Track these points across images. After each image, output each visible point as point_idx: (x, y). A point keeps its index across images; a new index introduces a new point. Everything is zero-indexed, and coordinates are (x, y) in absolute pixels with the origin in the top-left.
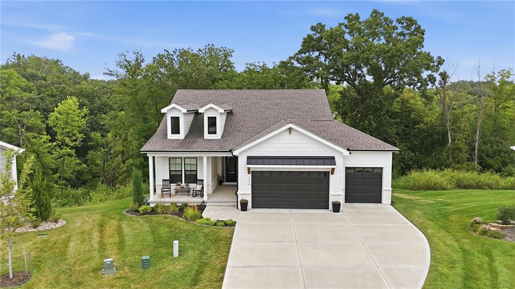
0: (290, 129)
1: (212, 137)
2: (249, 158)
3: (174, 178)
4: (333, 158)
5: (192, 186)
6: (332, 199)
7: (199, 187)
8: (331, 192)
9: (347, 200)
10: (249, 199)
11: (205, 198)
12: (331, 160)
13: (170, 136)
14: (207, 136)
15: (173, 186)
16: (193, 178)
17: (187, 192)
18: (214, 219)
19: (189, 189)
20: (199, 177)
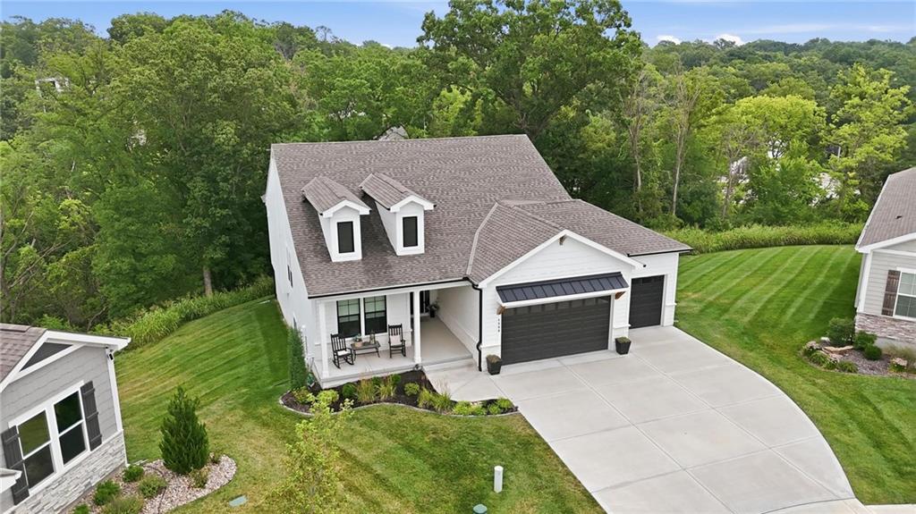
0: (562, 239)
1: (411, 251)
2: (500, 289)
3: (347, 328)
4: (620, 274)
6: (612, 335)
8: (612, 324)
10: (499, 353)
11: (418, 360)
12: (615, 279)
13: (337, 256)
14: (401, 251)
15: (350, 343)
16: (378, 324)
17: (373, 350)
19: (377, 345)
20: (390, 322)
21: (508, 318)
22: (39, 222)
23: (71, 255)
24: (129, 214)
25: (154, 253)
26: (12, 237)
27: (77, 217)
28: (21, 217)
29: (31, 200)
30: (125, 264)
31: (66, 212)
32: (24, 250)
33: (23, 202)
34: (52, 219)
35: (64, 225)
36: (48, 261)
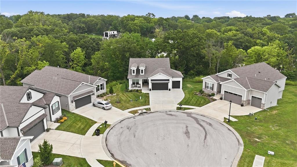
0: (160, 74)
1: (142, 74)
2: (151, 80)
3: (134, 83)
4: (169, 80)
5: (138, 85)
6: (169, 88)
7: (139, 86)
8: (169, 87)
9: (173, 88)
10: (151, 88)
11: (141, 88)
12: (168, 80)
13: (132, 74)
14: (141, 74)
15: (133, 85)
16: (138, 83)
17: (137, 87)
18: (145, 93)
19: (137, 86)
20: (139, 83)
21: (153, 84)
22: (101, 66)
23: (105, 72)
24: (113, 66)
25: (117, 73)
26: (97, 69)
27: (107, 66)
28: (98, 65)
29: (100, 63)
30: (112, 74)
31: (106, 65)
32: (98, 71)
33: (99, 63)
34: (104, 66)
35: (105, 67)
36: (102, 73)
